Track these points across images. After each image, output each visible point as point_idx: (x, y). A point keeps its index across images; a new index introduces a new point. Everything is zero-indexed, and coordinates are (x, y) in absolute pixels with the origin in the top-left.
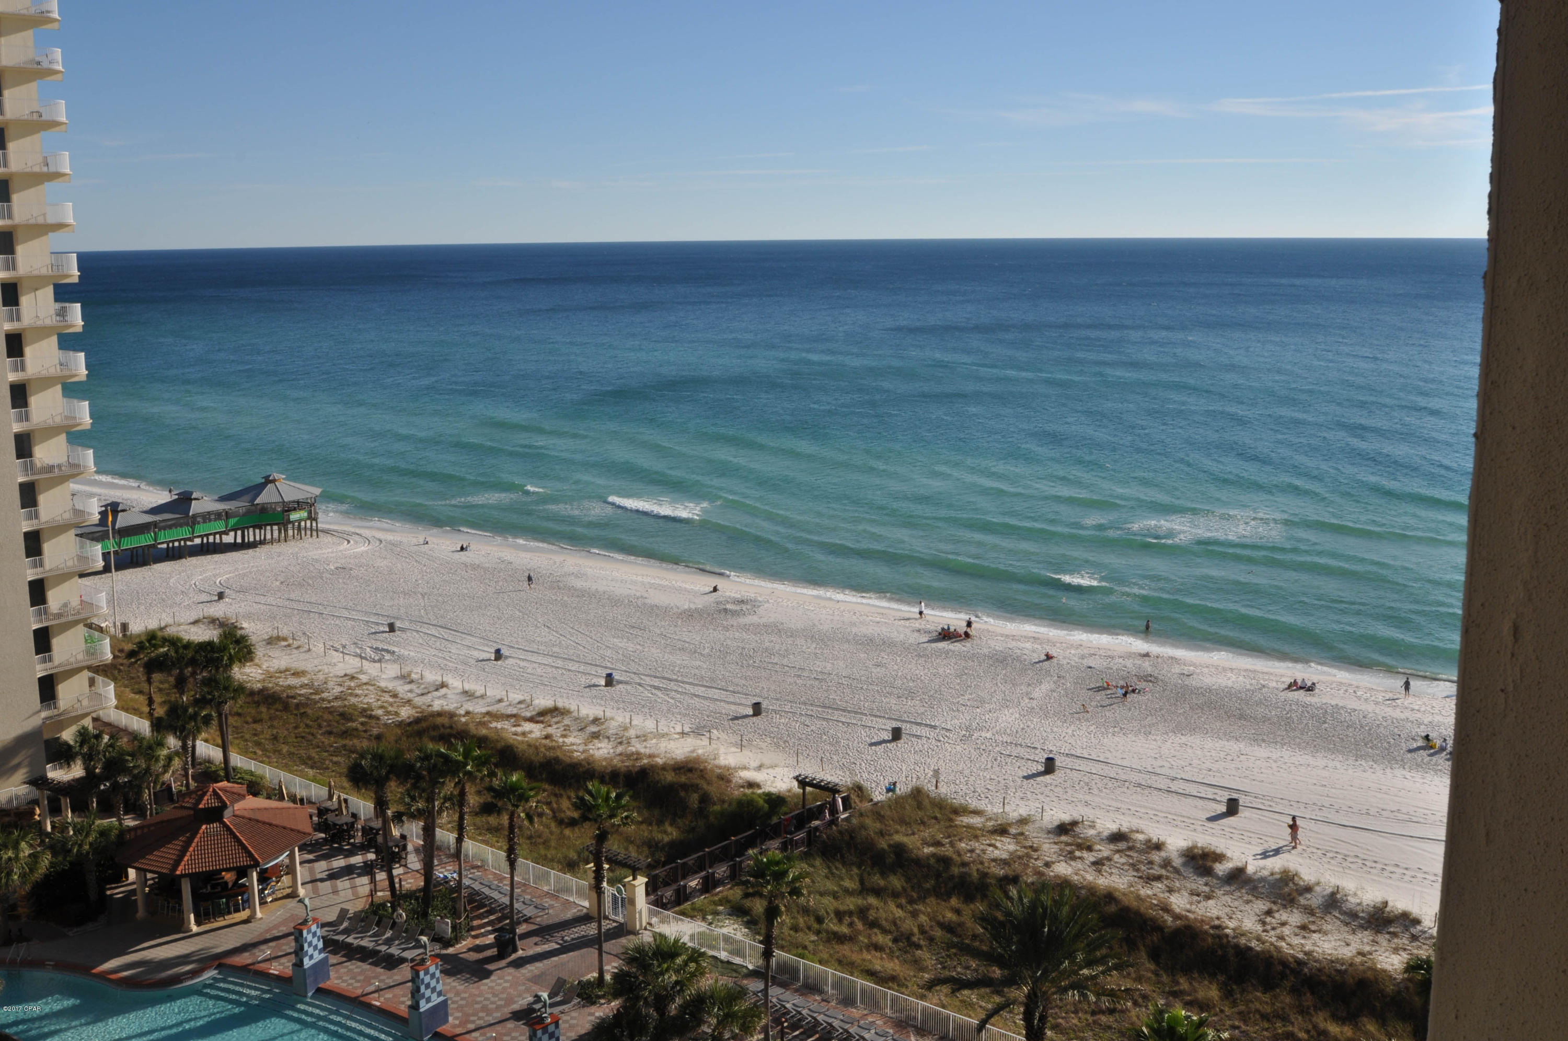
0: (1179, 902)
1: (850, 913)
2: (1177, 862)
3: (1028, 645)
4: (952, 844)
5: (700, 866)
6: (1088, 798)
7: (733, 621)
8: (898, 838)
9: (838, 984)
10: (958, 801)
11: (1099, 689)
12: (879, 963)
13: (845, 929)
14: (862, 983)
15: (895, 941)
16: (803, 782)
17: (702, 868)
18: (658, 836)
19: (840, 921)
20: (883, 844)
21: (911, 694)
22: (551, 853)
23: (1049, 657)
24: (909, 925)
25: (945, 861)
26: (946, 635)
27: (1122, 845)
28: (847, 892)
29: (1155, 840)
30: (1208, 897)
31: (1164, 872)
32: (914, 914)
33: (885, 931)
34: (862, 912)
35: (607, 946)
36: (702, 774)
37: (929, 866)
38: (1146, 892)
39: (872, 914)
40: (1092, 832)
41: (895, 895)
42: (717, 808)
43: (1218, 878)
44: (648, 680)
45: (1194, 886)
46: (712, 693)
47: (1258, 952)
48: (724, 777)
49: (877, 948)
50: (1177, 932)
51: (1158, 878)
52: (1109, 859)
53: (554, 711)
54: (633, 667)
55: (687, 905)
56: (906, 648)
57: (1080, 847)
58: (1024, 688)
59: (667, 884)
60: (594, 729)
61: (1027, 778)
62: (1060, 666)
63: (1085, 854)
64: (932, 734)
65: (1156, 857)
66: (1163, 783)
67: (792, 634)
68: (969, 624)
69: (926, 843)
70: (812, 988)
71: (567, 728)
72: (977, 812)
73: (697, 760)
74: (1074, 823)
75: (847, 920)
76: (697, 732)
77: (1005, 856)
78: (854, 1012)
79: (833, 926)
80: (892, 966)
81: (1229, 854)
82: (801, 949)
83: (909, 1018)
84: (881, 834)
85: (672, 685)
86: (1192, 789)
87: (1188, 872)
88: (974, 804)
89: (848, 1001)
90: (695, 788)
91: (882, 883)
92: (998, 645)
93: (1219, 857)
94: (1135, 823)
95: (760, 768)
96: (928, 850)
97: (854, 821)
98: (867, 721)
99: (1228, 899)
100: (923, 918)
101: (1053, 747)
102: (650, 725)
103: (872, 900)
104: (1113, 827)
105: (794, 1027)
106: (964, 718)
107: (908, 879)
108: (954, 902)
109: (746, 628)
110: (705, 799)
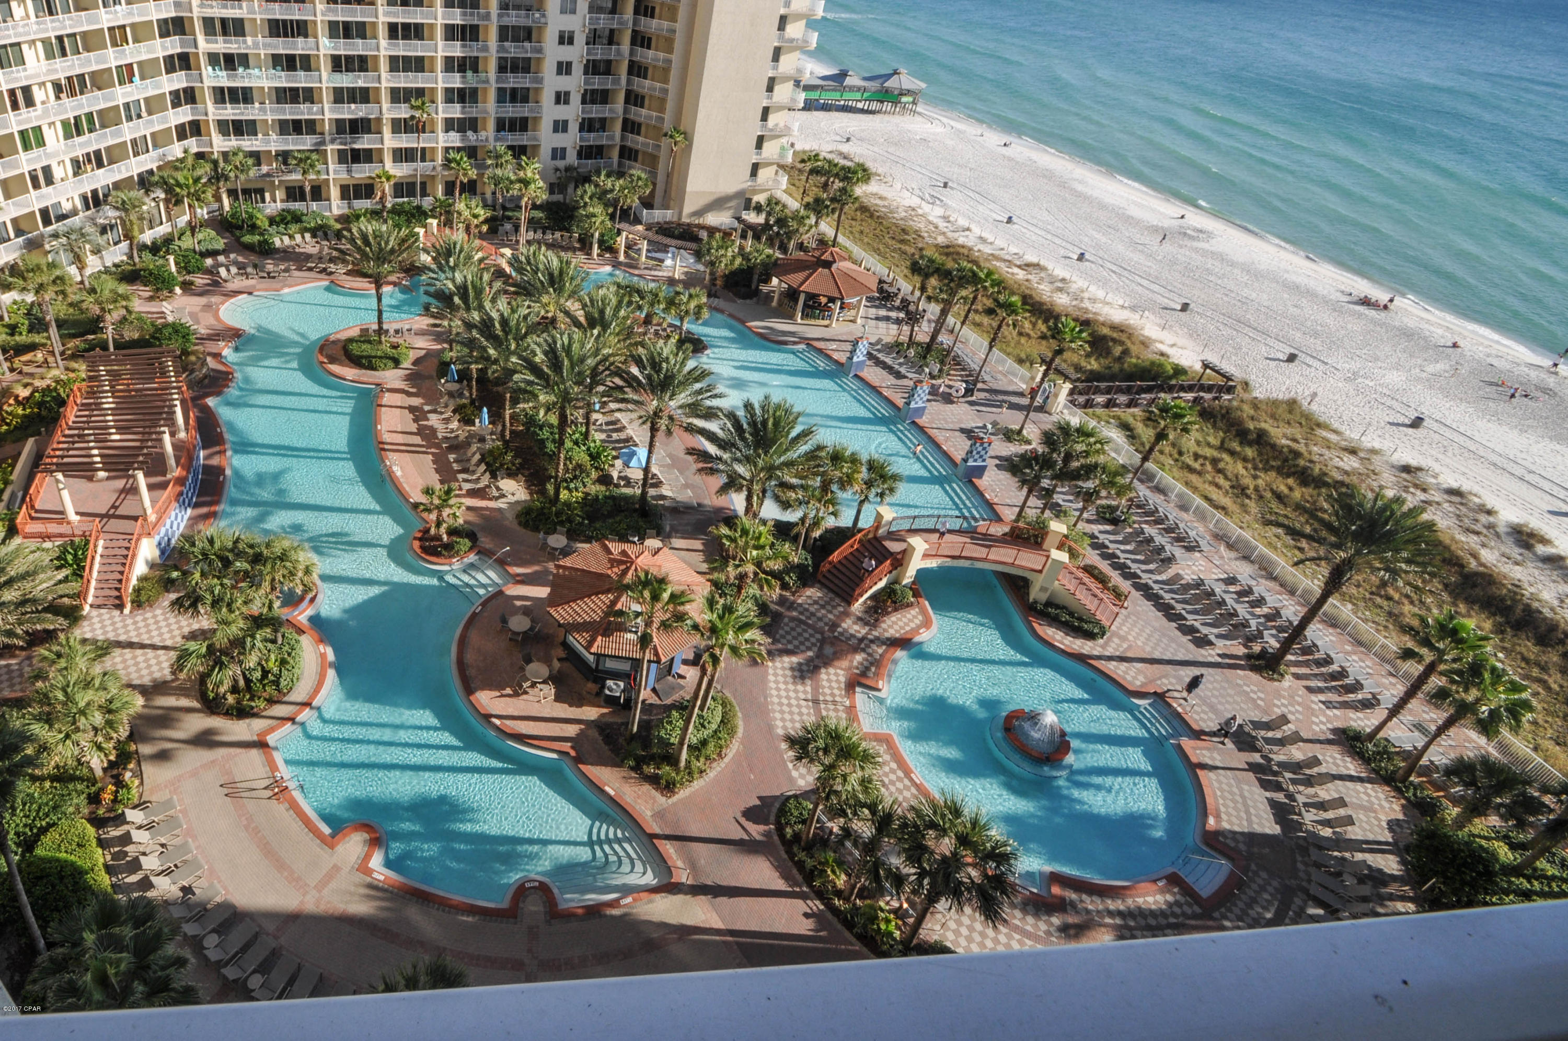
0: (1489, 556)
1: (1205, 458)
2: (1502, 529)
3: (1440, 331)
4: (1306, 445)
5: (1108, 391)
6: (1440, 456)
7: (1189, 243)
8: (1263, 425)
9: (1180, 496)
10: (1321, 419)
11: (1491, 384)
12: (1215, 494)
13: (1197, 466)
14: (1198, 501)
15: (1232, 487)
16: (1206, 366)
17: (1108, 393)
18: (1083, 364)
19: (1196, 460)
20: (1251, 426)
21: (1316, 335)
22: (1009, 350)
23: (1455, 345)
24: (1247, 481)
25: (1297, 454)
26: (1366, 302)
27: (1456, 499)
28: (1209, 445)
29: (1489, 507)
30: (1517, 563)
31: (1484, 531)
32: (1255, 477)
33: (1226, 478)
34: (1215, 461)
35: (1032, 414)
36: (1130, 336)
37: (1281, 452)
38: (1462, 538)
39: (1221, 465)
40: (1433, 481)
41: (1245, 460)
42: (1134, 360)
43: (1535, 554)
44: (1109, 265)
45: (1508, 551)
46: (1156, 288)
47: (1546, 618)
48: (1145, 343)
49: (1218, 486)
50: (1477, 574)
51: (1477, 533)
52: (1438, 503)
53: (1037, 266)
54: (1101, 253)
55: (1090, 411)
56: (1326, 301)
57: (1416, 486)
58: (1419, 361)
59: (1080, 393)
60: (1060, 285)
61: (1391, 424)
62: (1462, 355)
63: (1418, 492)
64: (1322, 368)
65: (1484, 518)
66: (1519, 471)
67: (1233, 264)
68: (1391, 300)
69: (1285, 436)
70: (1160, 490)
71: (1042, 279)
72: (1335, 432)
73: (1129, 326)
74: (1419, 469)
75: (1201, 461)
76: (1133, 308)
77: (1347, 468)
78: (1184, 515)
79: (1190, 461)
80: (1226, 501)
81: (1556, 543)
82: (1162, 466)
83: (1225, 535)
84: (1252, 418)
85: (1125, 273)
86: (1547, 486)
87: (1510, 541)
88: (1336, 425)
89: (1184, 508)
90: (1122, 343)
91: (1238, 449)
92: (1411, 323)
93: (1544, 541)
94: (1476, 489)
95: (1173, 346)
96: (1284, 442)
97: (1235, 403)
98: (1270, 341)
99: (1536, 572)
100: (1260, 482)
101: (1425, 411)
102: (1101, 294)
103: (1225, 456)
104: (1455, 485)
105: (1139, 507)
106: (1354, 365)
107: (1260, 454)
108: (1290, 481)
109: (1196, 250)
110: (1126, 352)
